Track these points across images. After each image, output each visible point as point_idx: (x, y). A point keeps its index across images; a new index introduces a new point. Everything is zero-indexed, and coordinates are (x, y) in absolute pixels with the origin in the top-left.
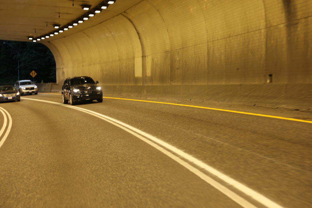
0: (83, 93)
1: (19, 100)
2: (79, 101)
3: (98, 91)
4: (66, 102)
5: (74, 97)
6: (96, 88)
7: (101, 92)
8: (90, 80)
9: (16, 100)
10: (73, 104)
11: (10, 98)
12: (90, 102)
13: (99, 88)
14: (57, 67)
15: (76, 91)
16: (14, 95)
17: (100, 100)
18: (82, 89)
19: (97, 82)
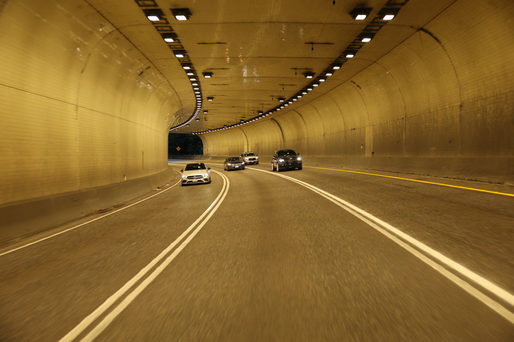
0: (287, 163)
2: (283, 169)
3: (298, 161)
4: (275, 170)
6: (296, 159)
7: (301, 161)
8: (293, 153)
10: (280, 171)
11: (237, 167)
12: (293, 169)
13: (299, 159)
14: (204, 147)
15: (281, 161)
17: (300, 168)
18: (286, 160)
19: (299, 154)
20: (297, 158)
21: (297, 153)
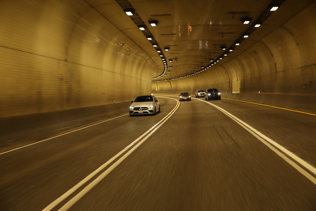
1: (190, 100)
2: (209, 99)
3: (218, 95)
4: (206, 100)
5: (209, 97)
7: (220, 95)
9: (189, 100)
12: (216, 99)
15: (209, 95)
16: (188, 97)
17: (220, 99)
18: (212, 94)
19: (219, 91)
20: (218, 93)
21: (218, 91)
